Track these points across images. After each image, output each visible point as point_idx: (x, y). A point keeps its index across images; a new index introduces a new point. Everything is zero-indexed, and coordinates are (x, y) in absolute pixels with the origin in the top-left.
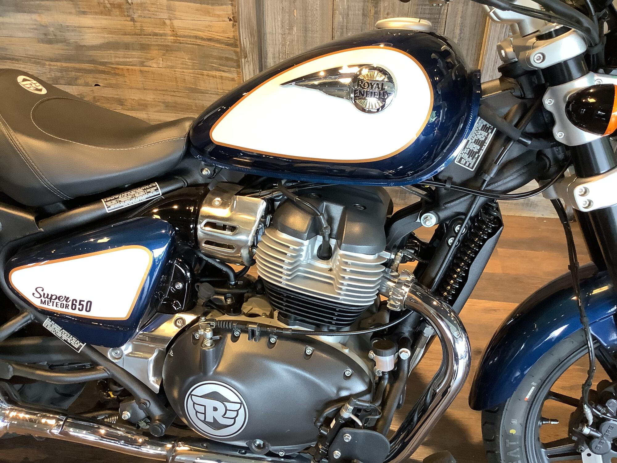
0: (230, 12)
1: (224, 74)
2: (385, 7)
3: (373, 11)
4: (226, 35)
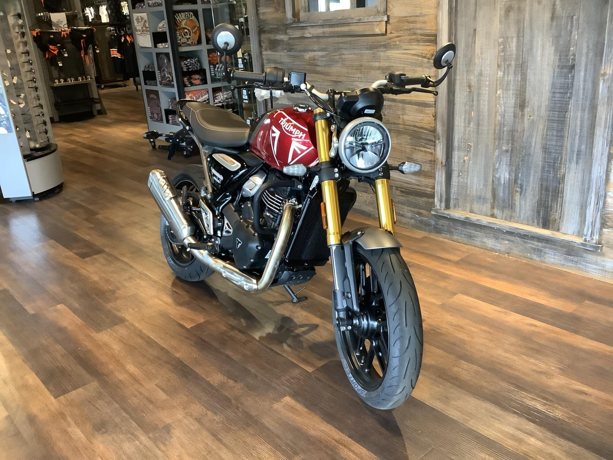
0: (434, 112)
1: (427, 150)
2: (528, 111)
3: (520, 114)
4: (430, 125)
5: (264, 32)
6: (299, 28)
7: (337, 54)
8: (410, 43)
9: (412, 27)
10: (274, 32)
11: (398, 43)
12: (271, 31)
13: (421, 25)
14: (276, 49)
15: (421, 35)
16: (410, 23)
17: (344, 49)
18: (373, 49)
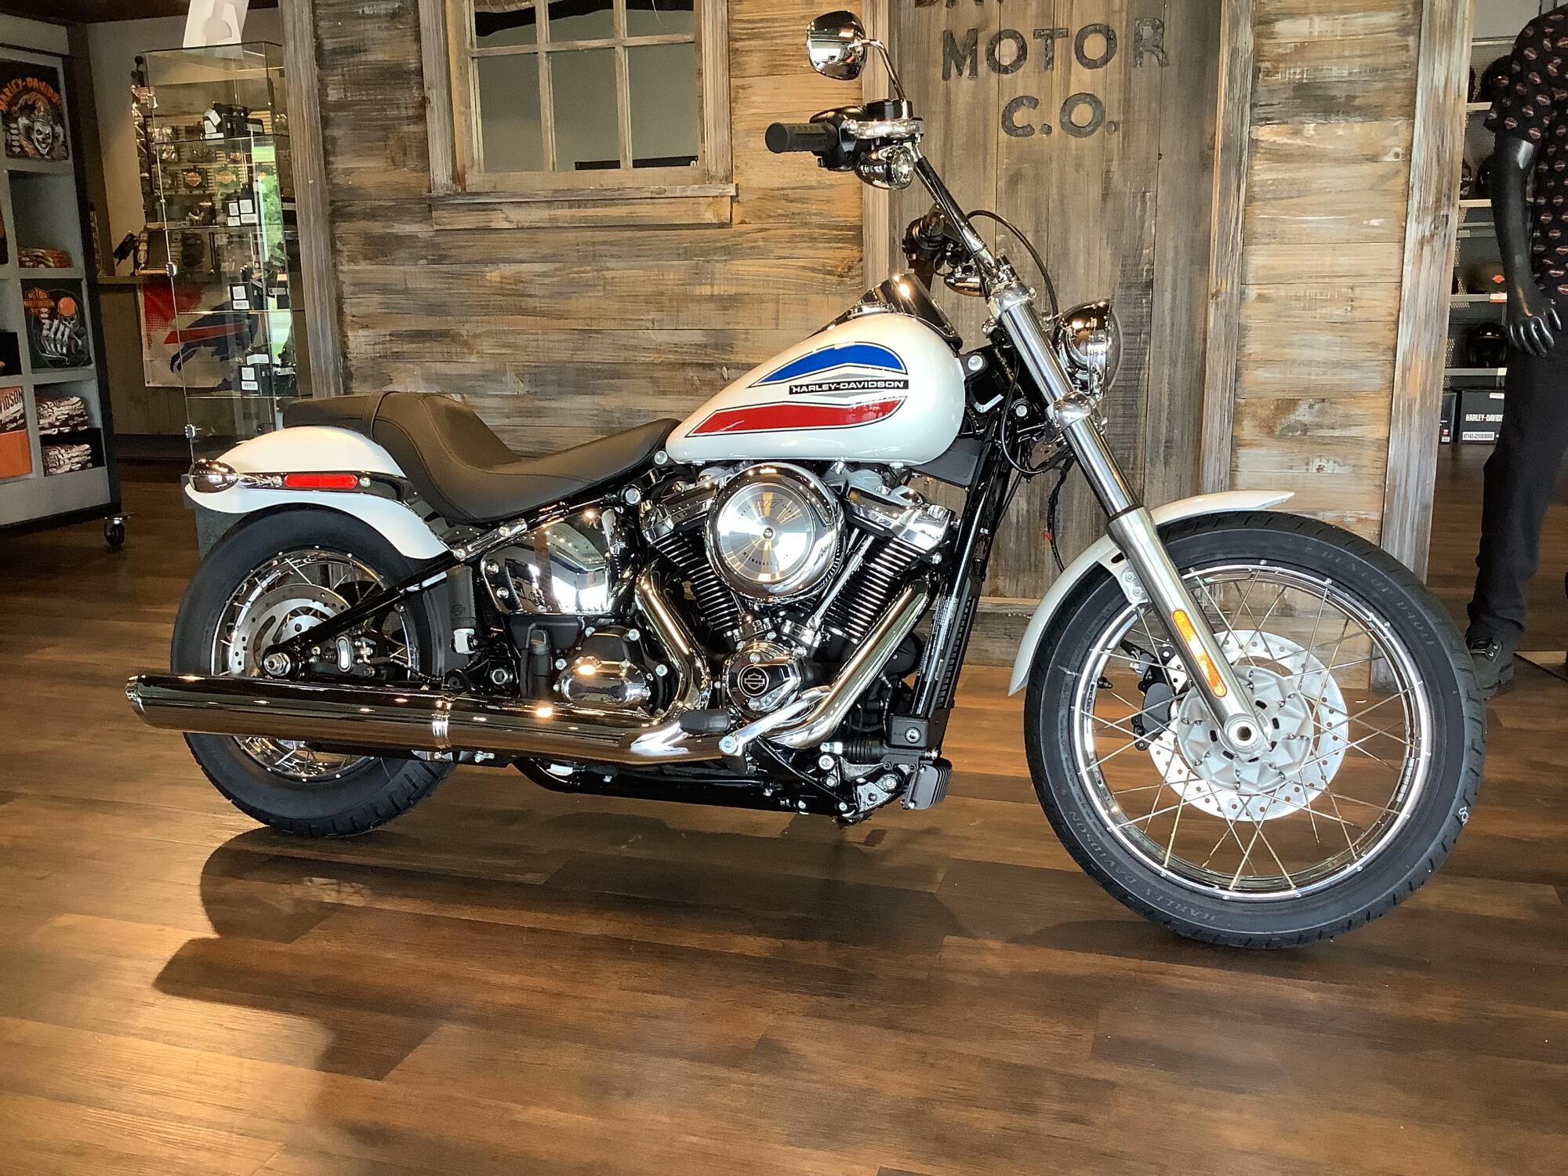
5: (350, 217)
6: (471, 207)
7: (589, 268)
8: (793, 245)
9: (796, 211)
10: (385, 216)
11: (761, 243)
12: (372, 215)
13: (819, 207)
14: (389, 258)
15: (821, 226)
16: (791, 201)
17: (612, 256)
18: (696, 256)
